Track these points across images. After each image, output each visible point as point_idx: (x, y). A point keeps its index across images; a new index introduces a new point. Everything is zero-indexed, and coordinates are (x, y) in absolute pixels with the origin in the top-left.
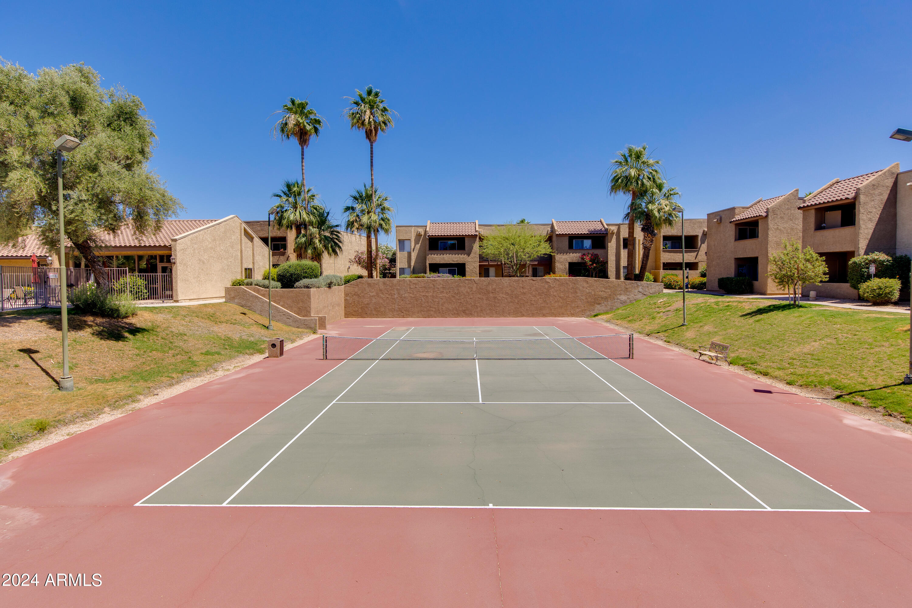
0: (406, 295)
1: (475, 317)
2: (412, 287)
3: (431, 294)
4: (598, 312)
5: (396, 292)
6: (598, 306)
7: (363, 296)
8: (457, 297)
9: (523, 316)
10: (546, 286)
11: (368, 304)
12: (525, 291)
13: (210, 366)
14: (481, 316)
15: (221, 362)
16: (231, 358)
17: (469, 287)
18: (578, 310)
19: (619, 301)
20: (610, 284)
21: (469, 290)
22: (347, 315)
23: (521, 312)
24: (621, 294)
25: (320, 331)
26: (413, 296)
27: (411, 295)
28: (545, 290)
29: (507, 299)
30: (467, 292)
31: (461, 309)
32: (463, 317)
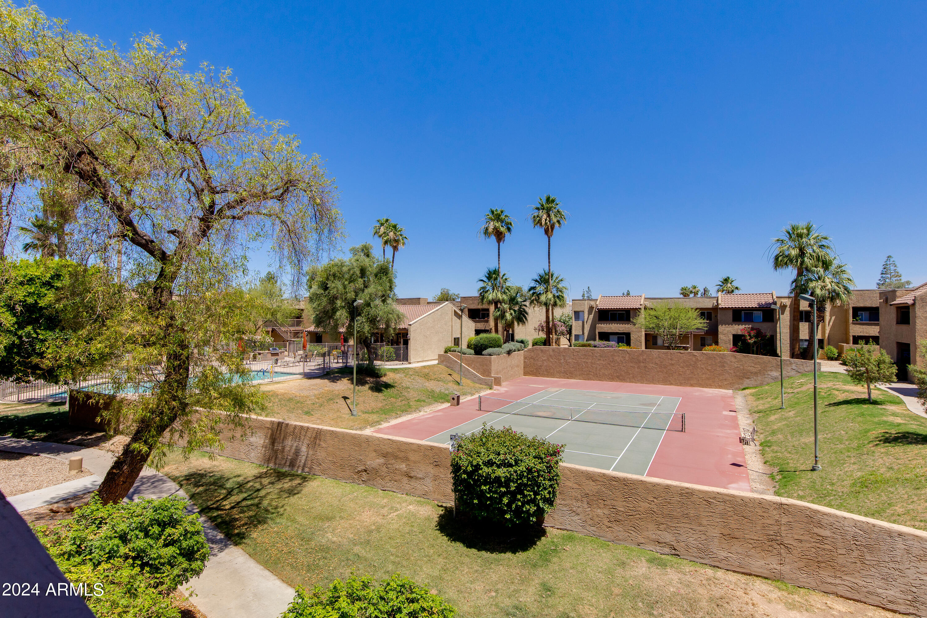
0: (570, 360)
1: (627, 382)
2: (575, 354)
3: (590, 361)
4: (747, 386)
5: (562, 358)
6: (748, 380)
7: (538, 360)
8: (612, 365)
9: (671, 384)
10: (694, 359)
11: (541, 366)
12: (673, 362)
13: (418, 408)
14: (632, 382)
15: (423, 407)
16: (430, 404)
17: (622, 357)
18: (725, 383)
19: (769, 376)
20: (759, 360)
21: (622, 359)
22: (525, 374)
23: (670, 381)
24: (771, 370)
25: (495, 387)
26: (575, 361)
27: (574, 361)
28: (692, 363)
29: (656, 368)
30: (621, 361)
31: (615, 375)
32: (617, 381)
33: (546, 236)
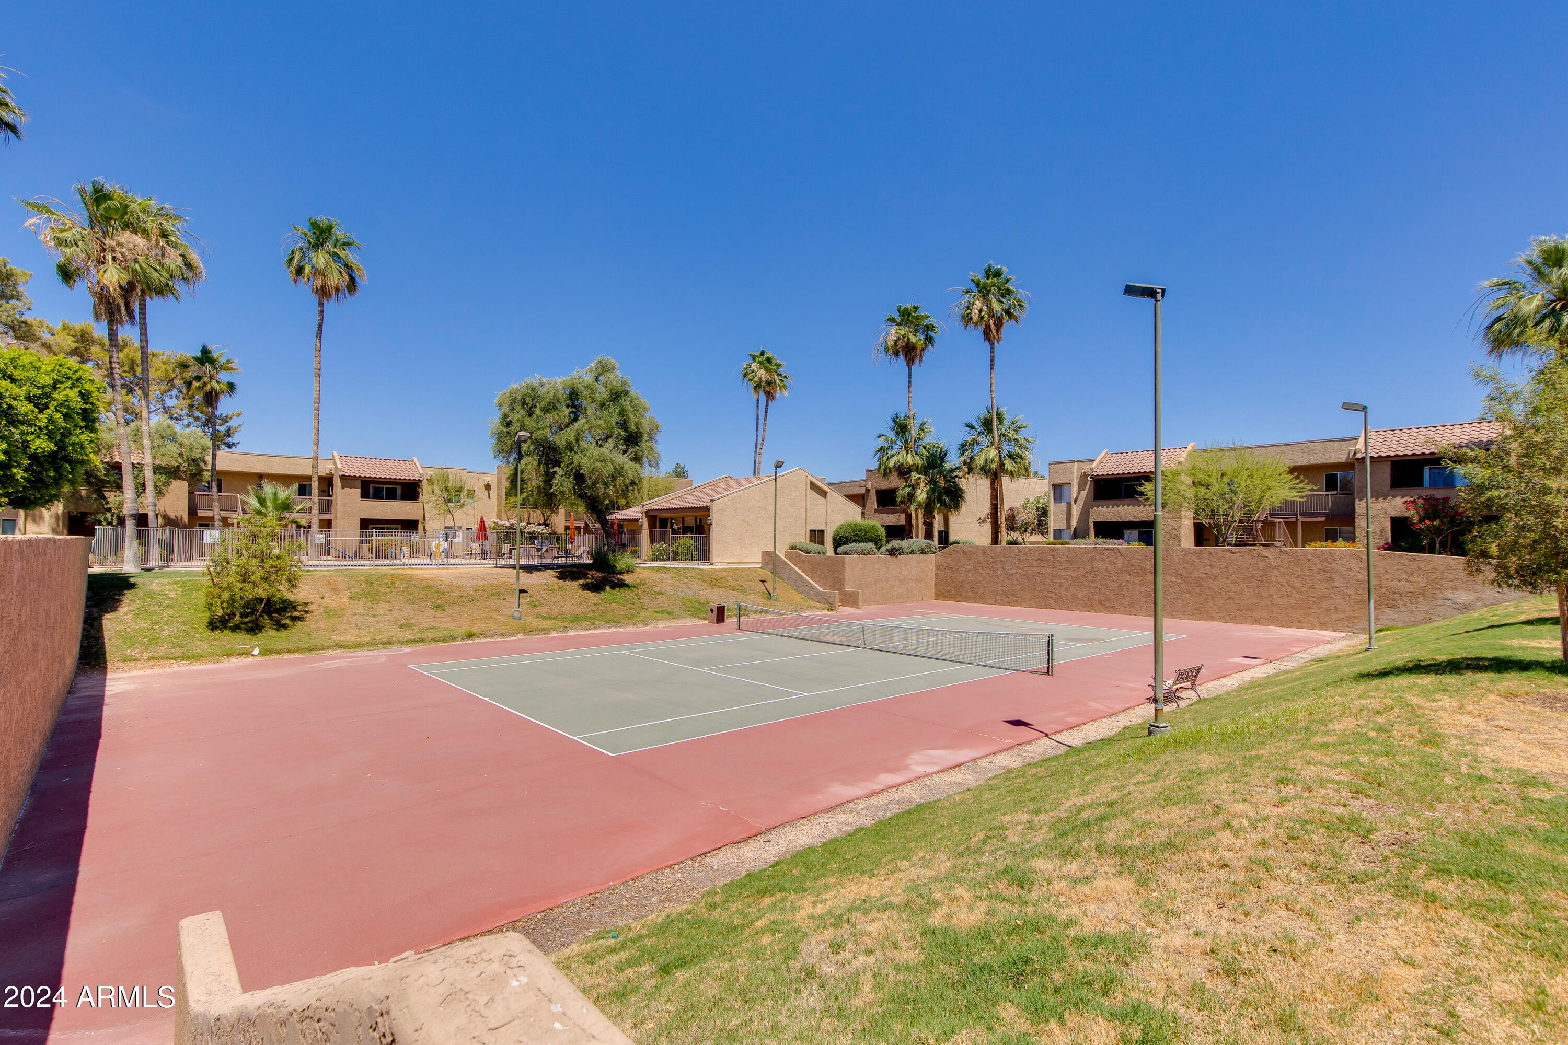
0: (1014, 571)
1: (1120, 613)
2: (1021, 558)
3: (1049, 571)
4: (1389, 624)
5: (999, 565)
6: (1391, 612)
7: (958, 570)
8: (1090, 578)
9: (1211, 618)
10: (1261, 564)
11: (963, 582)
12: (1214, 572)
14: (1130, 613)
17: (1110, 562)
18: (1335, 617)
19: (1448, 602)
20: (1422, 565)
21: (1110, 567)
22: (938, 596)
23: (1207, 612)
24: (1454, 589)
26: (1023, 573)
27: (1020, 571)
28: (1258, 573)
29: (1178, 585)
30: (1107, 570)
31: (1096, 598)
32: (1100, 611)
33: (987, 342)
